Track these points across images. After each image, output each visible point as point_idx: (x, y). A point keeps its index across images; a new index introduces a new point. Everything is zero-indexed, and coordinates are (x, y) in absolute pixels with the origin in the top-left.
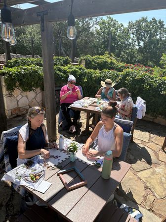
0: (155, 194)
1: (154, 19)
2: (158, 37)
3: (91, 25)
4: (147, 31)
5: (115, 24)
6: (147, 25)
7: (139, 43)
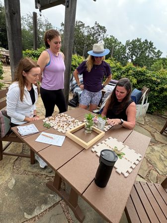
0: (158, 170)
1: (146, 40)
2: (147, 54)
3: (99, 39)
4: (140, 49)
5: (116, 41)
6: (140, 44)
7: (132, 57)
